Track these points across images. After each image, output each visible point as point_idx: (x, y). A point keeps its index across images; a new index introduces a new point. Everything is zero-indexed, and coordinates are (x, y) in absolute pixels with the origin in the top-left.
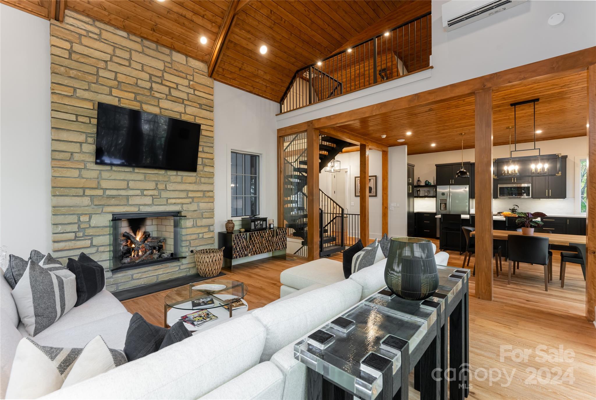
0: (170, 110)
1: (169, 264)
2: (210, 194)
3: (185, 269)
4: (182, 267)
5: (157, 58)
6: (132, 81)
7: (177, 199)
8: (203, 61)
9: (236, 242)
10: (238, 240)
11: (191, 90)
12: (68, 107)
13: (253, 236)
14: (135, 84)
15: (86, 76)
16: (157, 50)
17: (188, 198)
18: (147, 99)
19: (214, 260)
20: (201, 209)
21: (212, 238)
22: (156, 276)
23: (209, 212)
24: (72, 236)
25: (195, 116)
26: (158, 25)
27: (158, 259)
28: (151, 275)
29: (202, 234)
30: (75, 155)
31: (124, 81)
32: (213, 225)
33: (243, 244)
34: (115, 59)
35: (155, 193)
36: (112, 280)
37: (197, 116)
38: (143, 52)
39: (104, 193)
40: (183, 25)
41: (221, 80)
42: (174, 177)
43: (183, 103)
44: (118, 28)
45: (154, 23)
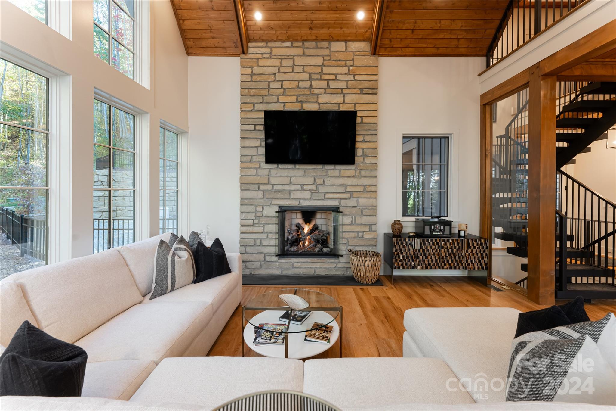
0: (329, 104)
1: (327, 260)
2: (373, 188)
3: (343, 268)
4: (339, 265)
5: (316, 56)
6: (294, 85)
7: (335, 194)
8: (364, 40)
9: (398, 248)
10: (401, 246)
11: (350, 76)
12: (250, 120)
13: (425, 244)
14: (297, 87)
15: (261, 91)
16: (317, 48)
17: (346, 193)
18: (307, 98)
19: (366, 265)
20: (362, 205)
21: (374, 239)
22: (313, 269)
23: (371, 209)
24: (251, 222)
25: (355, 104)
26: (314, 21)
27: (319, 253)
28: (309, 267)
29: (362, 233)
30: (254, 157)
31: (288, 87)
32: (376, 224)
33: (408, 253)
34: (282, 70)
35: (314, 187)
36: (277, 264)
37: (358, 103)
38: (304, 55)
39: (272, 187)
40: (336, 9)
41: (390, 54)
42: (332, 171)
43: (342, 93)
44: (284, 41)
45: (310, 22)
